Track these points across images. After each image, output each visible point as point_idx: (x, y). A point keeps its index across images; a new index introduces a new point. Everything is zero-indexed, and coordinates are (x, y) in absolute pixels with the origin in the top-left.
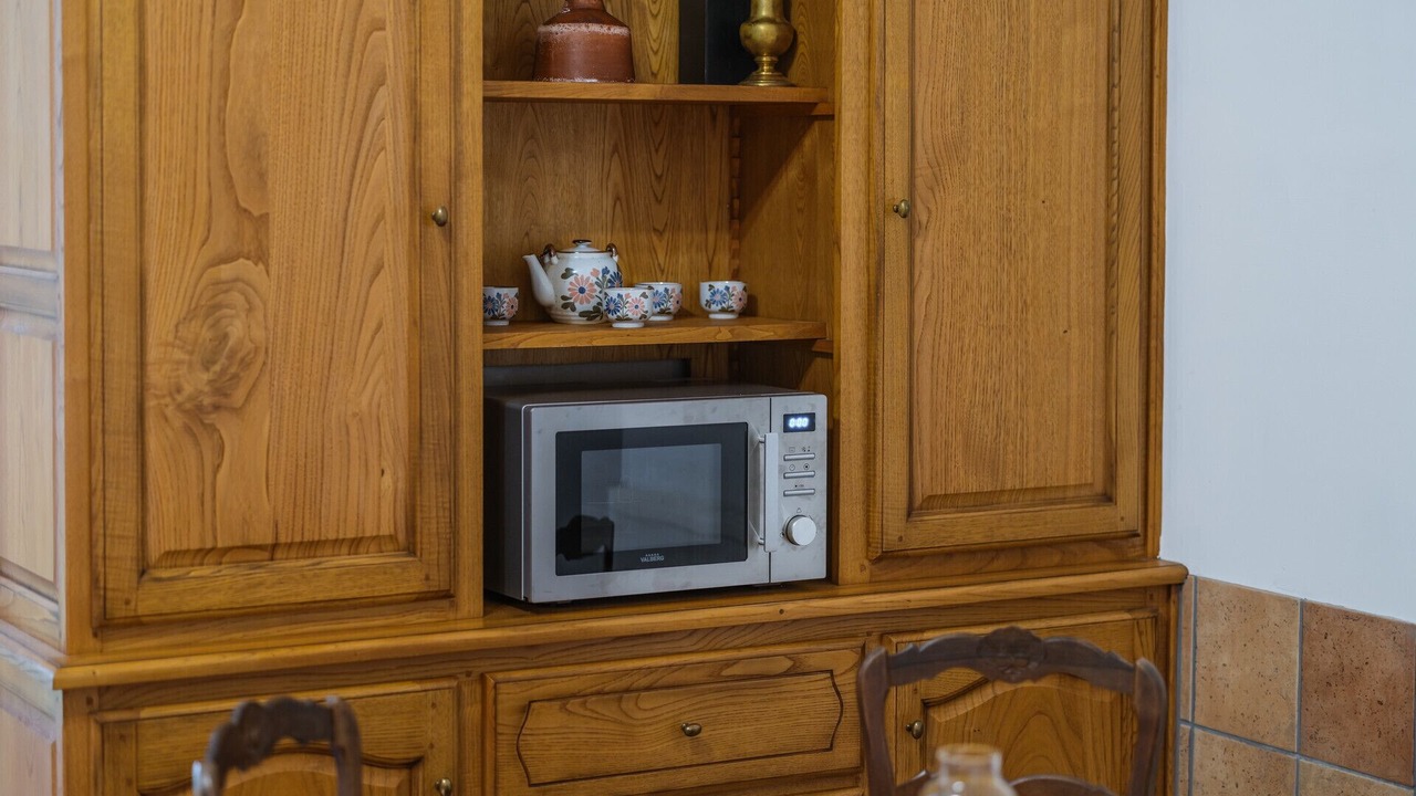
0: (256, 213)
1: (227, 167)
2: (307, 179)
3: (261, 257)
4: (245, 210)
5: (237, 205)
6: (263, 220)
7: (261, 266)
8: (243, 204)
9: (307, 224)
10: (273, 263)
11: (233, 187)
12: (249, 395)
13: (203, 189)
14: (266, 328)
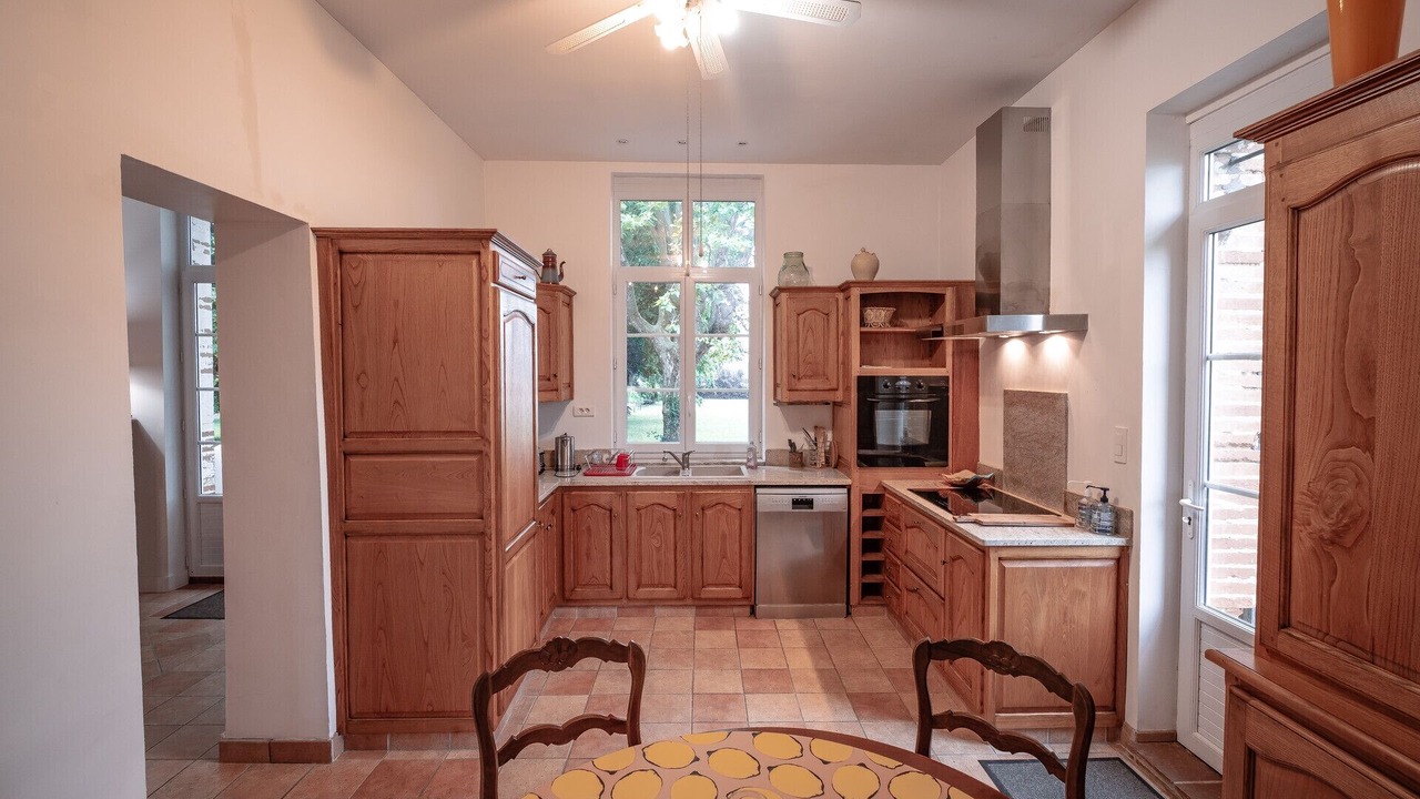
0: (1365, 417)
1: (1345, 384)
2: (1407, 394)
3: (1369, 447)
4: (1357, 414)
5: (1352, 410)
6: (1371, 421)
7: (1368, 453)
8: (1356, 410)
9: (1406, 428)
10: (1377, 453)
11: (1349, 397)
12: (1356, 541)
13: (1328, 399)
14: (1370, 498)
